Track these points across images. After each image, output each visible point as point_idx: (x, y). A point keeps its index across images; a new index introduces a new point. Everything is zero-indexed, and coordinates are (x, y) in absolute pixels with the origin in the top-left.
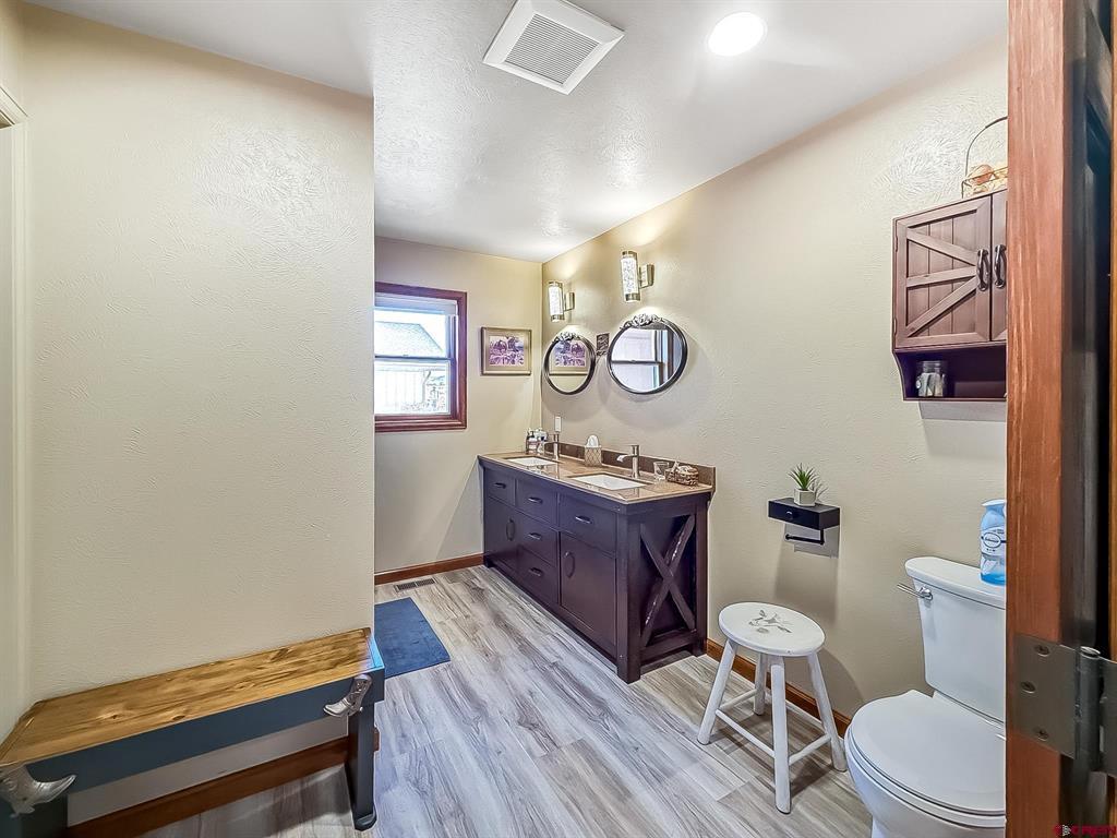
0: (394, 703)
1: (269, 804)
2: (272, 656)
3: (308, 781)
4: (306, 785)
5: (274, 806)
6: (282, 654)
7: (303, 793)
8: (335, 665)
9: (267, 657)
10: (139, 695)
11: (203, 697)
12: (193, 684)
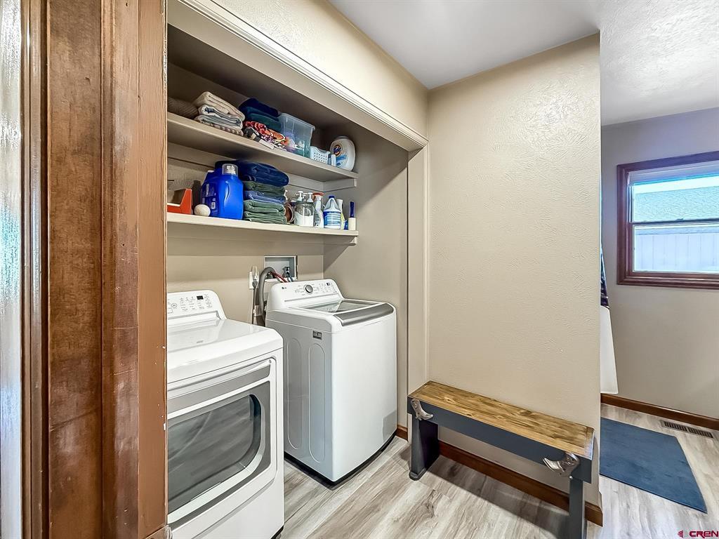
0: (628, 507)
1: (519, 499)
2: (522, 411)
3: (545, 505)
4: (542, 506)
5: (522, 502)
6: (528, 413)
7: (539, 509)
8: (556, 437)
9: (518, 411)
10: (460, 396)
11: (482, 412)
12: (480, 404)
